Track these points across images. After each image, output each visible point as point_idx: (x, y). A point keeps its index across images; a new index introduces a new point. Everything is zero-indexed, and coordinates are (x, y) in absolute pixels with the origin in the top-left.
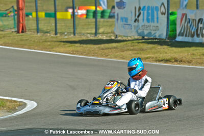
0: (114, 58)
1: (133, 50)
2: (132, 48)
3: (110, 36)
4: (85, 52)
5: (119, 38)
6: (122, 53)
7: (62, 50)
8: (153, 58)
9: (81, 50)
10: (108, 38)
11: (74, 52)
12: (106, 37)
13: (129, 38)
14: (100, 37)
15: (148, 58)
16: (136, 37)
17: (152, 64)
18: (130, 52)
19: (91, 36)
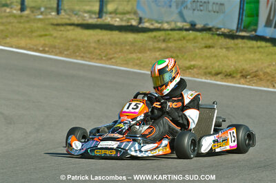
0: (122, 65)
1: (164, 50)
2: (163, 45)
3: (128, 20)
4: (68, 50)
5: (146, 25)
6: (140, 55)
7: (23, 42)
8: (200, 67)
9: (62, 45)
10: (124, 24)
11: (47, 49)
12: (121, 20)
13: (166, 26)
14: (108, 19)
15: (189, 68)
16: (180, 25)
17: (195, 81)
18: (157, 54)
19: (91, 18)
